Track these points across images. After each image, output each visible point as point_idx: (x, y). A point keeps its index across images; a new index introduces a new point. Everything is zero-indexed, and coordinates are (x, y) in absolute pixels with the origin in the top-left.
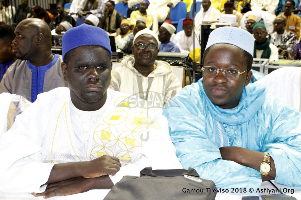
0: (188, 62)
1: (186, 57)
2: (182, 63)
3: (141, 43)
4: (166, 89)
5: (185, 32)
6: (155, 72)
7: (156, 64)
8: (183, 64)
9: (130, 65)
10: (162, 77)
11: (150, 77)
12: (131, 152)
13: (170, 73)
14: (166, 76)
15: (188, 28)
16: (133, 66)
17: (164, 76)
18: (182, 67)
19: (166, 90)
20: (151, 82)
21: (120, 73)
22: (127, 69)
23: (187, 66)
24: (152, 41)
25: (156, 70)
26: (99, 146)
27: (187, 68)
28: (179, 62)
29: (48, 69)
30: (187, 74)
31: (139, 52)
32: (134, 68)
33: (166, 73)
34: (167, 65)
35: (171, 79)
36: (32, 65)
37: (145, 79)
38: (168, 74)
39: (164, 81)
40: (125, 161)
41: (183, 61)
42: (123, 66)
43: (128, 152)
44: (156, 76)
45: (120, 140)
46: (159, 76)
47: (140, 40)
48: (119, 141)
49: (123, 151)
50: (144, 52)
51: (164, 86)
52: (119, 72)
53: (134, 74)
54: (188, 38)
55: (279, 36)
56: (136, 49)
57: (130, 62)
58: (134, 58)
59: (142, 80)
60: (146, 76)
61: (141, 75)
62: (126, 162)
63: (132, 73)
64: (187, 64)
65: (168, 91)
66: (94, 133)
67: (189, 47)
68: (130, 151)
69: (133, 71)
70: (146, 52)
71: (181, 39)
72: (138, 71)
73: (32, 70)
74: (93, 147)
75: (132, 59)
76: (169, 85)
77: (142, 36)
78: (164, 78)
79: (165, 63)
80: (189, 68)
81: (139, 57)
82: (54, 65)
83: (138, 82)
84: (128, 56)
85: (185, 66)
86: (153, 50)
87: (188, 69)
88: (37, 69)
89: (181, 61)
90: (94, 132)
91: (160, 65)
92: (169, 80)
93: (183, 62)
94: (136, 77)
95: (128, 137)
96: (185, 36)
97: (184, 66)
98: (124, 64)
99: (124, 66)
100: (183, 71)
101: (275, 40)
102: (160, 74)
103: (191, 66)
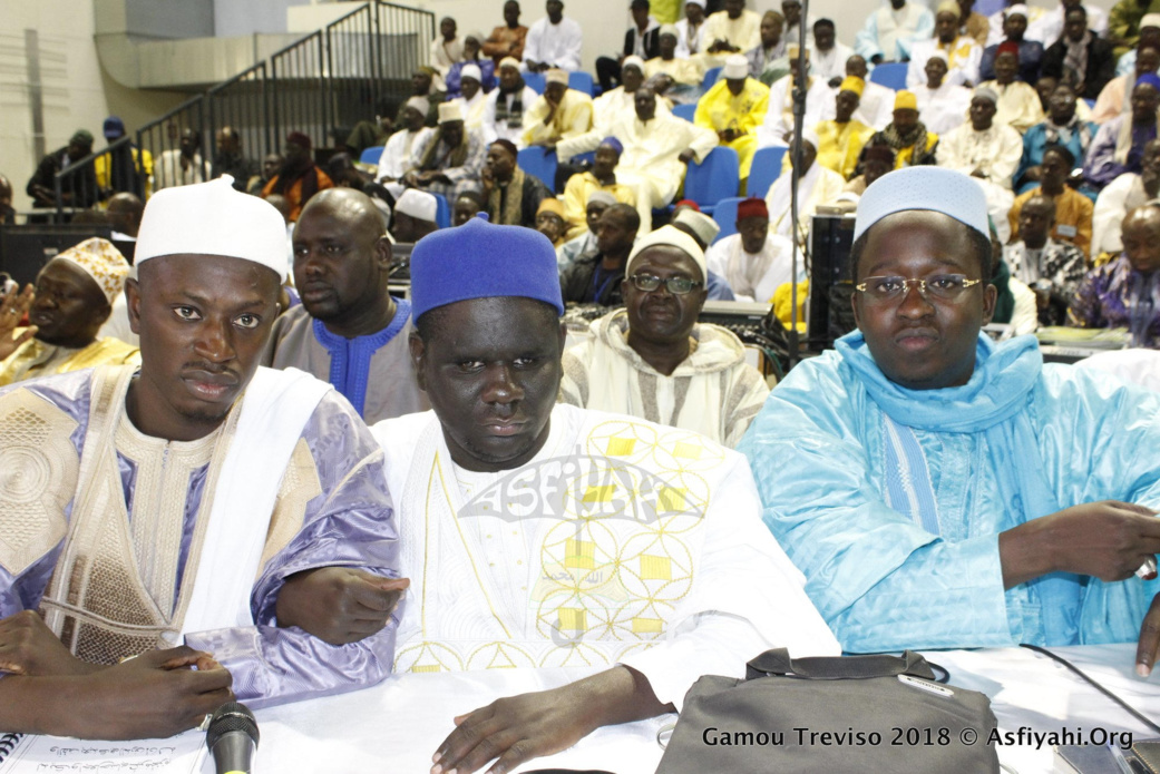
0: (772, 332)
1: (763, 317)
2: (754, 334)
3: (645, 271)
4: (729, 414)
5: (744, 238)
6: (696, 359)
7: (696, 337)
8: (756, 337)
9: (618, 339)
10: (717, 377)
11: (681, 378)
12: (661, 601)
13: (739, 363)
14: (729, 373)
15: (754, 230)
16: (626, 340)
17: (723, 373)
18: (756, 346)
19: (727, 418)
20: (685, 393)
21: (586, 364)
22: (607, 347)
23: (771, 343)
24: (681, 266)
25: (697, 352)
26: (561, 589)
27: (768, 348)
28: (743, 331)
29: (378, 347)
30: (771, 365)
31: (642, 298)
32: (629, 349)
33: (729, 363)
34: (727, 337)
35: (745, 381)
36: (329, 334)
37: (665, 384)
38: (734, 366)
39: (723, 388)
40: (645, 634)
41: (757, 327)
42: (593, 340)
43: (651, 600)
44: (699, 374)
45: (624, 563)
46: (707, 373)
47: (645, 263)
48: (620, 567)
49: (636, 600)
50: (654, 298)
51: (721, 406)
52: (581, 360)
53: (629, 364)
54: (750, 256)
55: (1030, 254)
56: (632, 290)
57: (616, 328)
58: (626, 316)
59: (655, 384)
60: (669, 372)
61: (650, 370)
62: (648, 638)
63: (623, 363)
64: (768, 336)
65: (735, 419)
66: (544, 552)
67: (753, 285)
68: (659, 596)
69: (627, 356)
70: (661, 301)
71: (729, 262)
72: (644, 358)
73: (331, 349)
74: (544, 594)
75: (622, 317)
76: (738, 402)
77: (650, 249)
78: (721, 379)
79: (724, 332)
80: (777, 350)
81: (640, 316)
82: (400, 334)
83: (643, 391)
84: (576, 308)
85: (764, 342)
86: (684, 296)
87: (774, 352)
88: (347, 345)
89: (750, 327)
90: (543, 547)
91: (710, 339)
92: (739, 384)
93: (756, 331)
94: (635, 376)
95: (646, 553)
96: (742, 251)
97: (760, 344)
98: (598, 334)
99: (598, 342)
100: (760, 358)
101: (1021, 266)
102: (710, 365)
103: (783, 345)
